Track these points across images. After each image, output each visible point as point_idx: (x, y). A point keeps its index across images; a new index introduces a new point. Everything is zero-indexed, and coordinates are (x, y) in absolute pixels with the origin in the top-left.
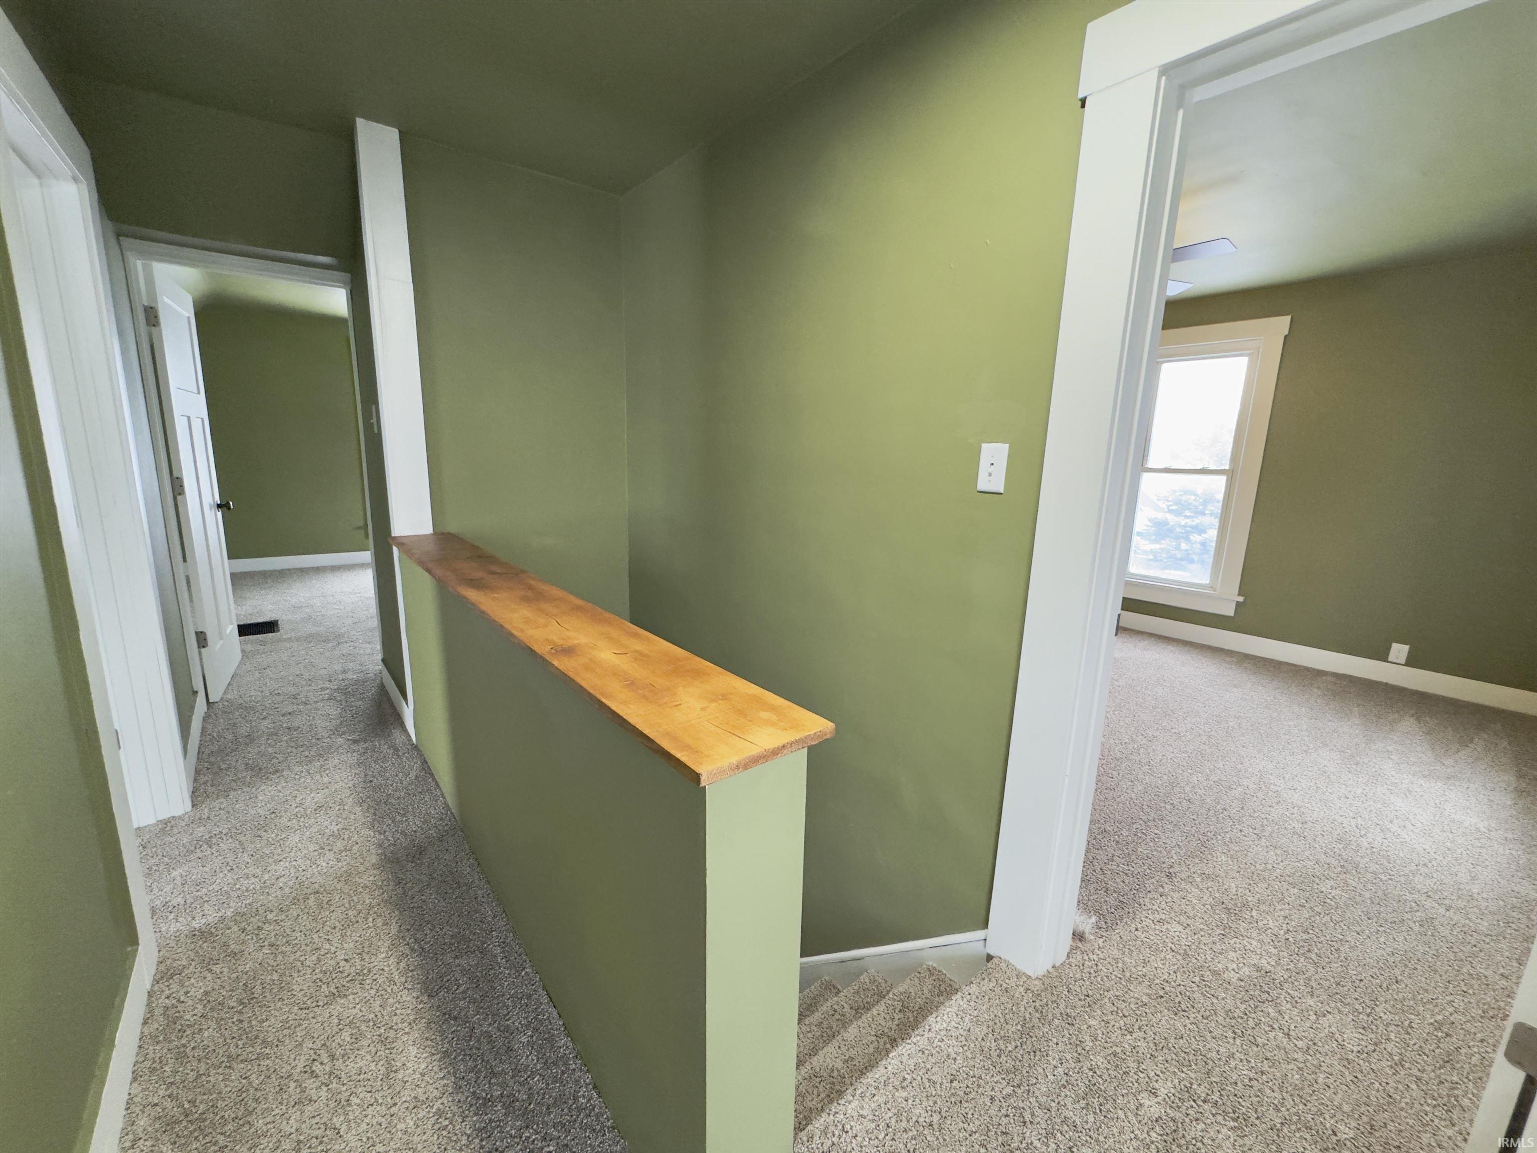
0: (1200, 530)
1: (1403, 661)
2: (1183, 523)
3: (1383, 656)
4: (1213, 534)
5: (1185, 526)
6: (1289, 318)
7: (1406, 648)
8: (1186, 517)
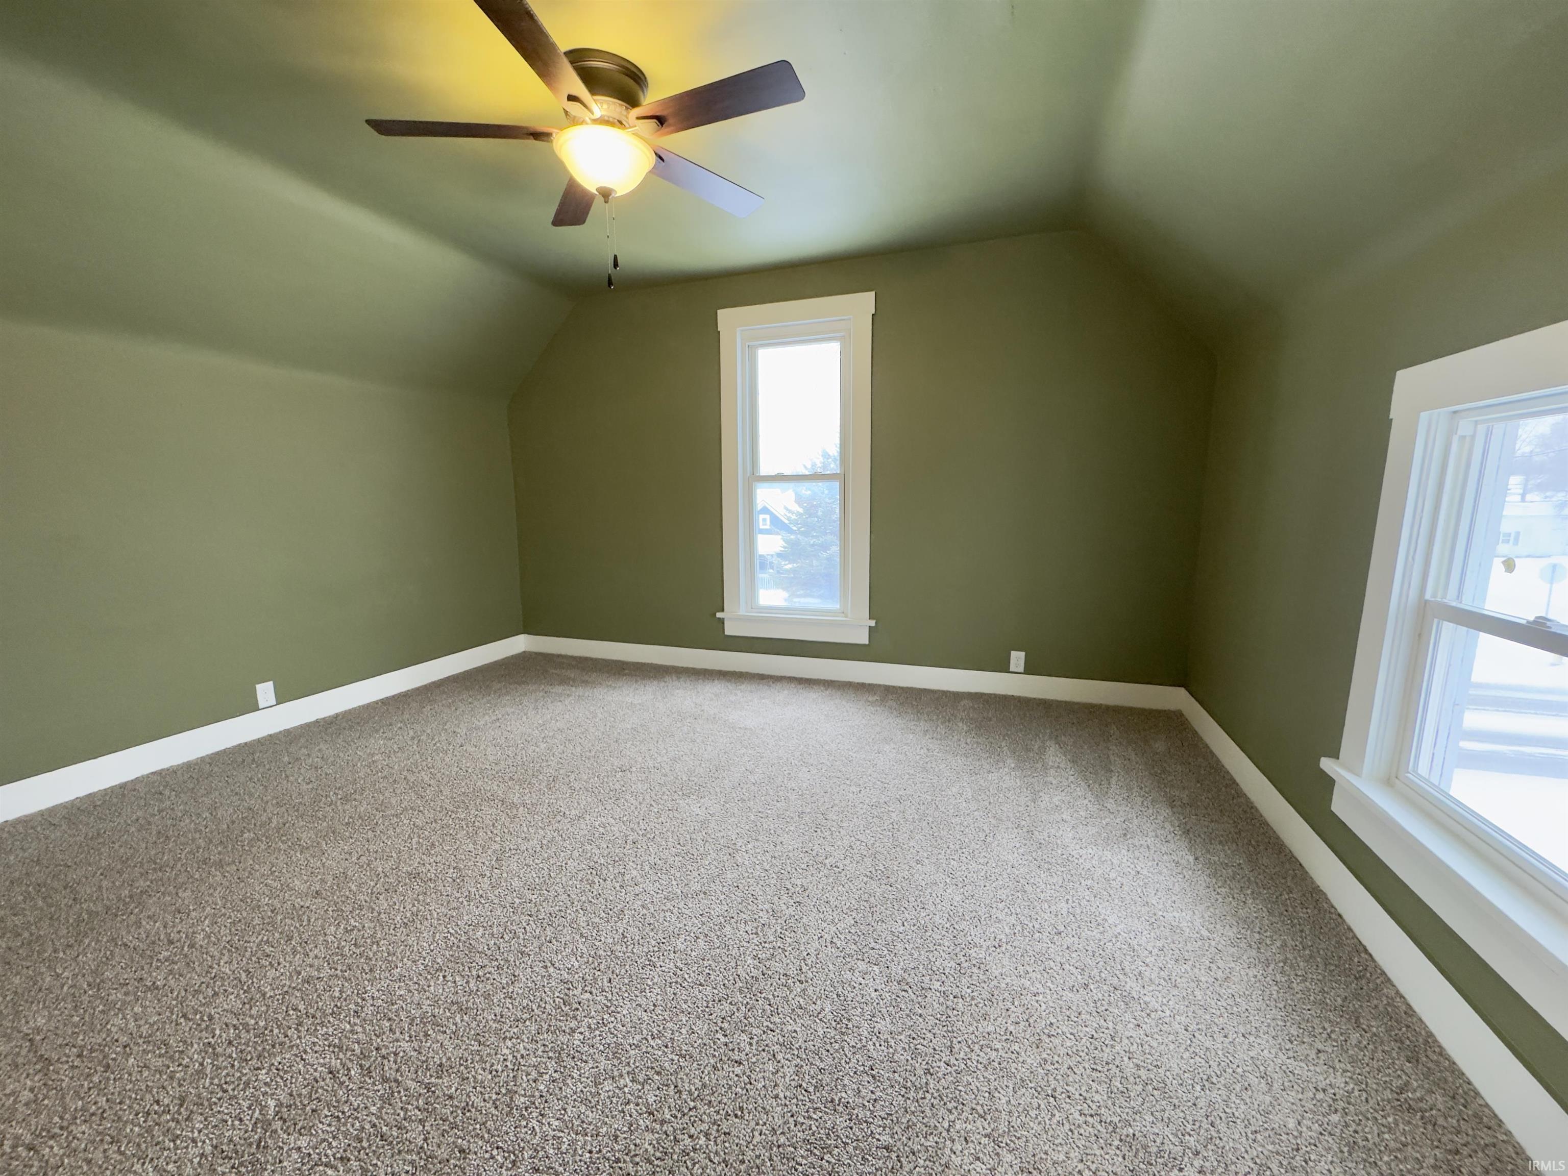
0: (825, 547)
1: (1021, 669)
2: (812, 542)
3: (1004, 667)
4: (835, 549)
5: (813, 545)
6: (873, 293)
7: (1022, 654)
8: (813, 536)
